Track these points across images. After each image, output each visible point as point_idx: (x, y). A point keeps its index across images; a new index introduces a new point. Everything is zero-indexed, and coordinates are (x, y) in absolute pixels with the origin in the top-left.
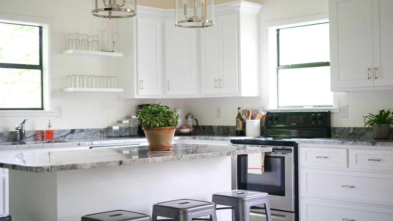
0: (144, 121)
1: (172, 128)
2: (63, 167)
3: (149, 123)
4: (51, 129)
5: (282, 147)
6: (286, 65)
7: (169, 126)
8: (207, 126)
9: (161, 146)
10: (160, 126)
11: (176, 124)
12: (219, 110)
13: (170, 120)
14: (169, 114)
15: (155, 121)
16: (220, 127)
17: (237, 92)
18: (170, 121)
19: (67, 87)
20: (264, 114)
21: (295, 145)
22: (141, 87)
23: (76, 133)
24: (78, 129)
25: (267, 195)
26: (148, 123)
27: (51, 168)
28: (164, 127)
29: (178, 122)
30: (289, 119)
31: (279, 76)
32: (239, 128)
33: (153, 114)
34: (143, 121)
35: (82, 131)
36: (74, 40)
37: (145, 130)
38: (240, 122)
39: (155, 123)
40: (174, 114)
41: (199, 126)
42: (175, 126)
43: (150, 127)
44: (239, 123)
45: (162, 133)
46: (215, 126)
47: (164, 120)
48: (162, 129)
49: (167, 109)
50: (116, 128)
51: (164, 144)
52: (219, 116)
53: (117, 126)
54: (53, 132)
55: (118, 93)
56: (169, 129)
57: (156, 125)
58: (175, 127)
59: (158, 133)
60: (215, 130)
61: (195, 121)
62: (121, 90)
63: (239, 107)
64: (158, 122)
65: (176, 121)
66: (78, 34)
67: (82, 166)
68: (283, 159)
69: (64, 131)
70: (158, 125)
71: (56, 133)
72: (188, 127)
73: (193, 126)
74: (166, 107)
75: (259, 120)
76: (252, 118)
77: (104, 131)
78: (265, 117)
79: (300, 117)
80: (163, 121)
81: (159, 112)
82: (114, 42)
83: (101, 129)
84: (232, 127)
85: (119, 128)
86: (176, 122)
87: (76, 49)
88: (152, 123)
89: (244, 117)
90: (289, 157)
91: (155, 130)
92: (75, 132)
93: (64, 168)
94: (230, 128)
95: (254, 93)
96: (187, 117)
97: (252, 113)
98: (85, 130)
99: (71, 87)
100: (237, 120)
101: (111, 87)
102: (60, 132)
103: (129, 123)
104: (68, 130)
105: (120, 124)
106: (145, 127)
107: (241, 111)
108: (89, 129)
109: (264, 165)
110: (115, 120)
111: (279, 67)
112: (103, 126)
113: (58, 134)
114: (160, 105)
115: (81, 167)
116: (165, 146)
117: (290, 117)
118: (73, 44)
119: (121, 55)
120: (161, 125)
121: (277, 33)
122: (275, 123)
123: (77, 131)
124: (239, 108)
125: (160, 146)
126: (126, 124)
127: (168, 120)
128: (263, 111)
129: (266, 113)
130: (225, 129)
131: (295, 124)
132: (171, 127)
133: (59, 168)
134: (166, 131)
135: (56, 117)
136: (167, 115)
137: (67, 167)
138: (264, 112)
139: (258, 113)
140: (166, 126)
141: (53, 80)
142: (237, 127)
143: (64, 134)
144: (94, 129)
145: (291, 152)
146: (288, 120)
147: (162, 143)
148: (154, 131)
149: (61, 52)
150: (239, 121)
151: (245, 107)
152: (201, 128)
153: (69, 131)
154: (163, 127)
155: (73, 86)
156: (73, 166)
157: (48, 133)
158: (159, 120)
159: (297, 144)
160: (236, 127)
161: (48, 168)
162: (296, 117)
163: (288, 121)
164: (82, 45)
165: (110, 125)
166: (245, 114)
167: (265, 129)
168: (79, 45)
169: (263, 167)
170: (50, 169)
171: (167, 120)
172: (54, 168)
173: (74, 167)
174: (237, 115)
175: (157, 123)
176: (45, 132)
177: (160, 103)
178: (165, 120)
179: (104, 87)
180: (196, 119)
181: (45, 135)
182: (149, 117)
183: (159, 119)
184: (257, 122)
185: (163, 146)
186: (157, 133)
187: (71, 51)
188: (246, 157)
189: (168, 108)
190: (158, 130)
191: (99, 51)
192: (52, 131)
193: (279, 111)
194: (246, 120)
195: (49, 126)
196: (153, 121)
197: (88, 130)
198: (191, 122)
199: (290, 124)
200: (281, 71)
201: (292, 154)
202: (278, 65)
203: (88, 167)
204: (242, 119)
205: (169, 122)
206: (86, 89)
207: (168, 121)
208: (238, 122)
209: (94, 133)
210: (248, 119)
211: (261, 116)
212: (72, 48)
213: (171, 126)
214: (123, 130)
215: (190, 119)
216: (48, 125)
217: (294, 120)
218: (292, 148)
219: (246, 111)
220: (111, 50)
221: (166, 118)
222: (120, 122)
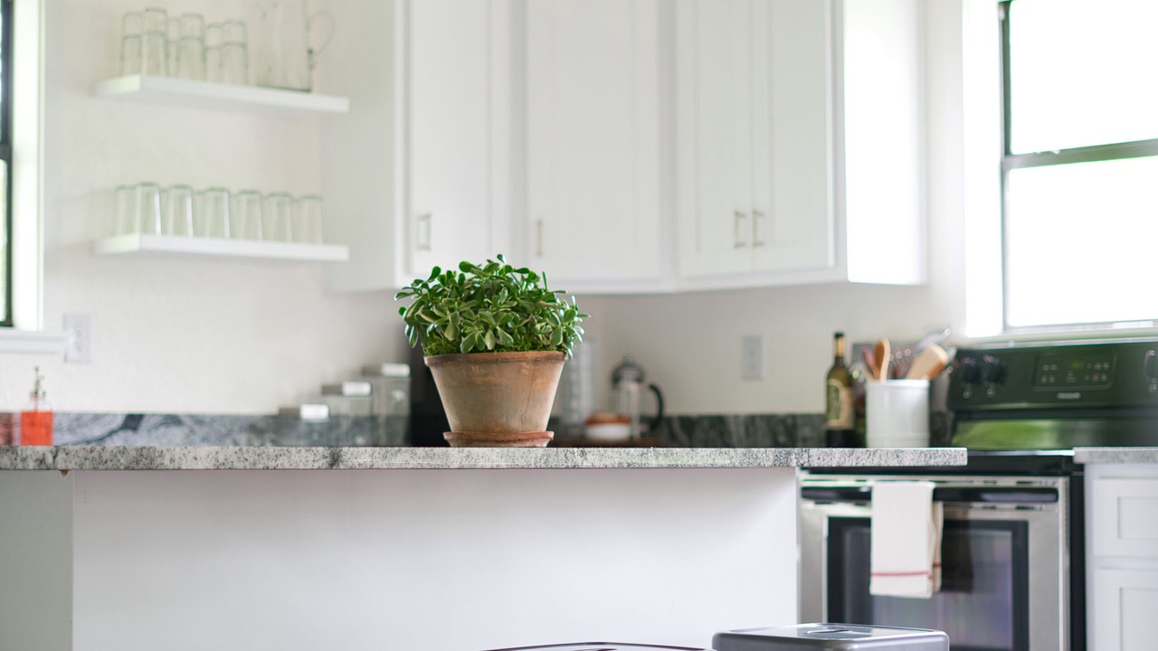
0: (434, 329)
1: (549, 359)
2: (100, 457)
3: (454, 336)
4: (43, 407)
5: (1019, 482)
6: (1039, 150)
7: (534, 347)
8: (701, 419)
9: (500, 432)
10: (498, 347)
11: (565, 340)
12: (752, 347)
13: (539, 322)
14: (535, 301)
15: (478, 324)
16: (758, 422)
17: (831, 261)
18: (538, 326)
19: (113, 234)
20: (944, 356)
21: (1075, 474)
22: (423, 240)
23: (149, 431)
24: (153, 415)
25: (941, 639)
26: (449, 335)
27: (55, 457)
28: (516, 350)
29: (570, 332)
30: (1049, 373)
31: (1008, 196)
32: (838, 418)
33: (469, 298)
34: (431, 328)
35: (173, 420)
36: (145, 38)
37: (435, 365)
38: (844, 395)
39: (478, 333)
40: (558, 301)
41: (669, 420)
42: (560, 348)
43: (459, 351)
44: (837, 399)
45: (507, 376)
46: (736, 417)
47: (515, 321)
48: (506, 361)
49: (528, 281)
50: (315, 413)
51: (515, 424)
52: (752, 371)
53: (321, 403)
54: (51, 420)
55: (326, 264)
56: (536, 361)
57: (481, 340)
58: (561, 353)
59: (490, 378)
60: (737, 431)
61: (651, 397)
62: (339, 253)
63: (839, 329)
64: (490, 332)
65: (563, 329)
66: (164, 12)
67: (177, 458)
68: (1019, 531)
69: (97, 418)
70: (489, 343)
71: (65, 424)
72: (621, 420)
73: (644, 419)
74: (526, 276)
75: (923, 384)
76: (895, 374)
77: (262, 425)
78: (949, 371)
79: (1098, 366)
80: (510, 325)
81: (493, 291)
82: (310, 52)
83: (252, 417)
84: (808, 419)
85: (330, 415)
86: (564, 334)
87: (155, 70)
88: (465, 335)
89: (860, 373)
90: (1048, 524)
91: (476, 362)
92: (144, 425)
93: (104, 459)
94: (799, 422)
95: (901, 270)
96: (616, 379)
97: (893, 352)
98: (188, 422)
99: (129, 230)
100: (829, 387)
101: (296, 239)
102: (79, 420)
103: (372, 393)
104: (115, 416)
105: (333, 400)
106: (438, 353)
107: (845, 347)
108: (204, 416)
109: (938, 560)
110: (313, 383)
111: (1009, 160)
112: (261, 405)
113: (71, 430)
114: (498, 265)
115: (172, 461)
116: (516, 433)
117: (1054, 367)
118: (140, 55)
119: (339, 105)
120: (501, 342)
121: (1002, 15)
122: (991, 393)
123: (153, 421)
124: (838, 336)
125: (497, 429)
126: (357, 397)
127: (533, 325)
128: (940, 344)
129: (953, 352)
130: (781, 428)
131: (1077, 396)
132: (545, 353)
133: (86, 459)
134: (521, 368)
135: (66, 360)
136: (527, 306)
137: (119, 456)
138: (946, 350)
139: (920, 352)
140: (522, 349)
141: (53, 203)
142: (832, 414)
143: (98, 431)
144: (222, 417)
145: (1057, 500)
146: (1044, 380)
147: (504, 420)
148: (475, 369)
149: (91, 88)
150: (837, 390)
151: (865, 330)
152: (677, 427)
153: (119, 421)
154: (513, 353)
155: (138, 225)
156: (141, 455)
157: (32, 424)
158: (494, 323)
159: (1081, 467)
160: (823, 418)
161: (44, 455)
162: (1076, 365)
163: (1048, 384)
164: (178, 59)
165: (288, 402)
166: (864, 356)
167: (949, 423)
168: (167, 55)
169: (934, 566)
170: (49, 460)
171: (526, 325)
172: (64, 456)
173: (144, 460)
174: (829, 362)
175: (484, 335)
176: (17, 419)
177: (500, 257)
178: (521, 322)
179: (266, 238)
180: (655, 389)
181: (17, 432)
182: (452, 310)
183: (496, 317)
184: (914, 389)
185: (509, 432)
186: (486, 375)
187: (131, 83)
188: (865, 530)
189: (533, 277)
190: (487, 362)
191: (246, 83)
192: (50, 415)
193: (1007, 342)
194: (865, 381)
195: (35, 394)
196: (471, 326)
197: (198, 420)
198: (634, 397)
199: (1054, 398)
200: (1015, 175)
201: (1060, 509)
202: (1007, 151)
203: (200, 466)
204: (850, 382)
205: (535, 330)
206: (189, 243)
207: (531, 325)
208: (833, 395)
209: (223, 430)
210: (875, 376)
211: (930, 366)
212: (137, 71)
213: (545, 347)
214: (345, 425)
215: (631, 387)
216: (32, 388)
217: (1071, 378)
218: (1061, 483)
219: (868, 345)
220: (297, 85)
221: (521, 316)
222: (330, 390)
